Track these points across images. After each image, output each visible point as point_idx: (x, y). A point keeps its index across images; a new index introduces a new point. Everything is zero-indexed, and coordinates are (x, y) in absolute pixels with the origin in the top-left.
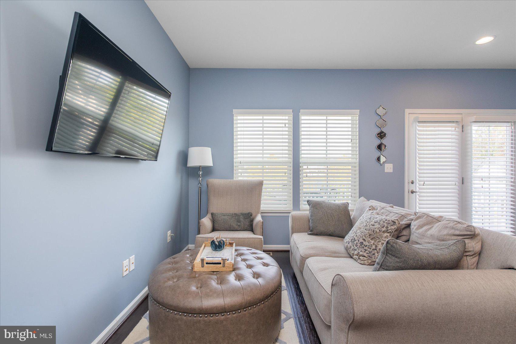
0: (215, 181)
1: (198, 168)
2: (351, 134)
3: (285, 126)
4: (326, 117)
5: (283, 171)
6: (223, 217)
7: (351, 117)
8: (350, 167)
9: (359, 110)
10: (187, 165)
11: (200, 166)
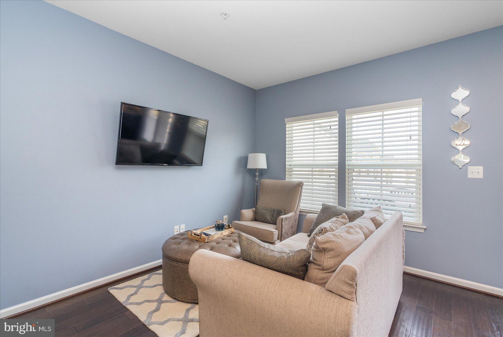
0: (267, 181)
1: (255, 170)
2: (417, 128)
3: (330, 128)
4: (382, 112)
5: (328, 173)
6: (263, 211)
7: (418, 108)
8: (415, 170)
9: (421, 99)
10: (247, 168)
11: (257, 168)
